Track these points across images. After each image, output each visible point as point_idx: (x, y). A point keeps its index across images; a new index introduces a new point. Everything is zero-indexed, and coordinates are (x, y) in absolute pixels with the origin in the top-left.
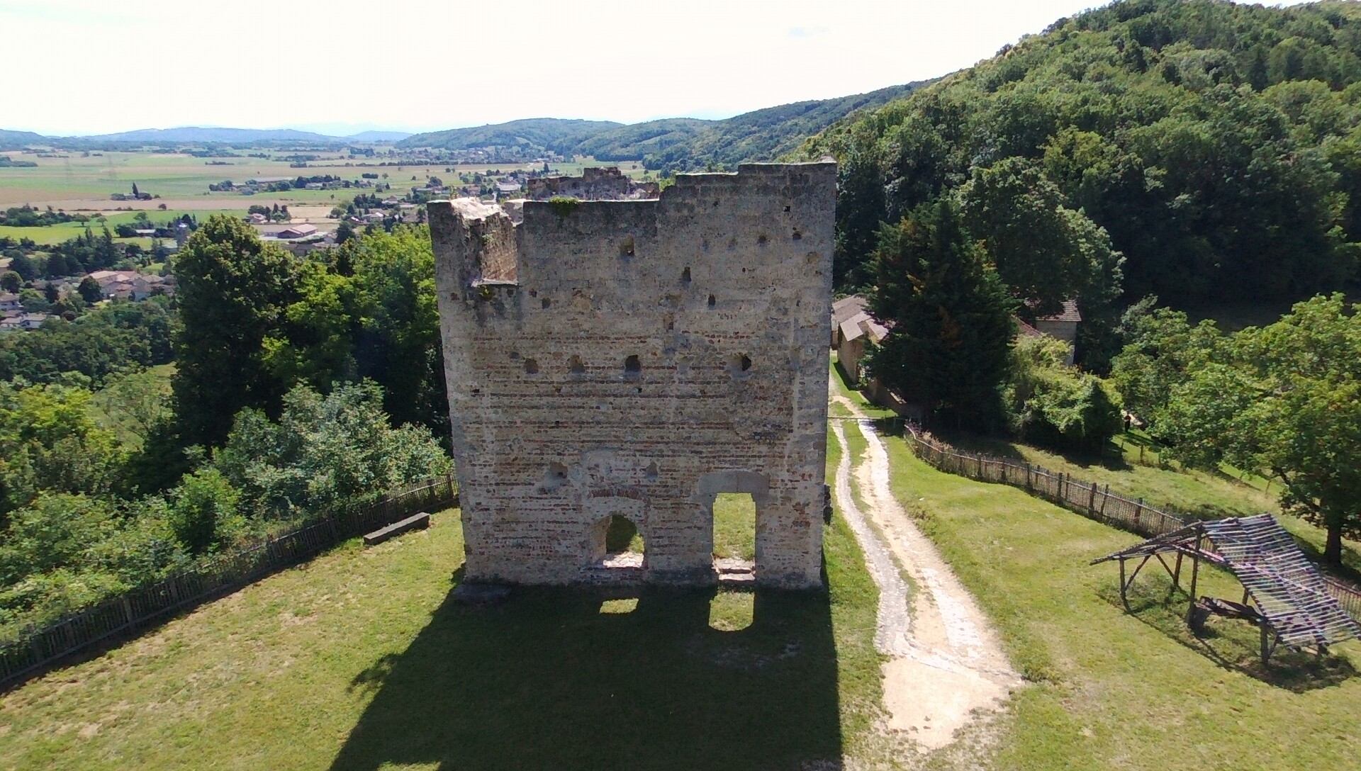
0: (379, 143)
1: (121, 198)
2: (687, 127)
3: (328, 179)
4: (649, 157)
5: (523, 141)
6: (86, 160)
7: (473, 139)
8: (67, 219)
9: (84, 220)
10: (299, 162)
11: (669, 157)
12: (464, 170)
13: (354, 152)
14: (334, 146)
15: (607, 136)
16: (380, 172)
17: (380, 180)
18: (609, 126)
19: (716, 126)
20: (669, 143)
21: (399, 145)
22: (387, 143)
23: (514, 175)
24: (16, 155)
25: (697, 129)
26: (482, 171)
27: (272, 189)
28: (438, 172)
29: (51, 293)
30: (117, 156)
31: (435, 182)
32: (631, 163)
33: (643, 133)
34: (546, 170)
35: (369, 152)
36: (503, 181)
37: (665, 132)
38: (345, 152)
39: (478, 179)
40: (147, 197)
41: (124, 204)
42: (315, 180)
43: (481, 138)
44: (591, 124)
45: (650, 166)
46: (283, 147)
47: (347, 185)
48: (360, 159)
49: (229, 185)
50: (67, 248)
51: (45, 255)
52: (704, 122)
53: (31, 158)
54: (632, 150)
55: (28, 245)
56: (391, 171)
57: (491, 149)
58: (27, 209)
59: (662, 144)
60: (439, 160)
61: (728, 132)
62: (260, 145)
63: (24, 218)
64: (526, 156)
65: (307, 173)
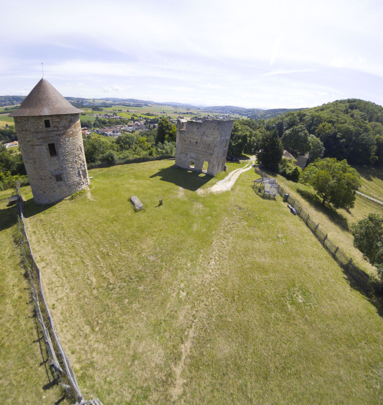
0: (201, 107)
1: (161, 113)
2: (258, 111)
3: (191, 113)
4: (249, 115)
5: (226, 110)
6: (159, 106)
7: (217, 108)
8: (154, 115)
9: (156, 116)
10: (188, 110)
11: (253, 116)
12: (214, 114)
13: (197, 109)
14: (194, 107)
15: (242, 110)
16: (200, 113)
17: (200, 114)
18: (243, 108)
19: (264, 111)
20: (254, 113)
21: (204, 108)
22: (203, 108)
23: (223, 116)
24: (150, 105)
25: (260, 111)
26: (217, 114)
27: (183, 114)
28: (210, 114)
29: (150, 126)
30: (162, 106)
31: (209, 115)
32: (245, 116)
33: (249, 111)
34: (229, 115)
35: (199, 109)
36: (220, 117)
37: (253, 111)
38: (196, 108)
39: (216, 116)
40: (165, 113)
41: (162, 114)
42: (190, 113)
43: (219, 108)
44: (240, 108)
45: (248, 117)
46: (186, 107)
47: (194, 114)
48: (198, 110)
49: (176, 112)
50: (153, 120)
51: (150, 120)
52: (262, 110)
53: (151, 105)
54: (246, 114)
55: (148, 119)
56: (202, 113)
57: (220, 111)
58: (149, 113)
59: (252, 113)
60: (211, 112)
61: (266, 112)
62: (182, 106)
63: (148, 114)
64: (226, 113)
65: (188, 112)
